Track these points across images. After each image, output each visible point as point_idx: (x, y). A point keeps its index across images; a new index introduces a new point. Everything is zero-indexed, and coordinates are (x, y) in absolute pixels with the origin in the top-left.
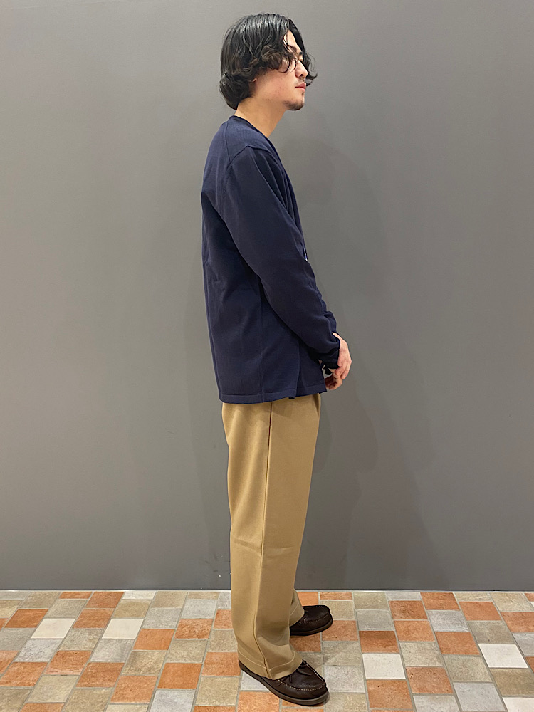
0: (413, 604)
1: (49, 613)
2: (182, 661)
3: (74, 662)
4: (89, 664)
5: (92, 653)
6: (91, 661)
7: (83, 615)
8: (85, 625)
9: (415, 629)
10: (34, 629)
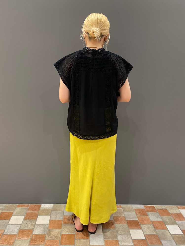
0: (142, 210)
1: (14, 214)
2: (67, 233)
3: (27, 234)
4: (33, 235)
5: (33, 231)
6: (33, 233)
7: (27, 215)
8: (29, 219)
9: (145, 220)
10: (9, 220)
